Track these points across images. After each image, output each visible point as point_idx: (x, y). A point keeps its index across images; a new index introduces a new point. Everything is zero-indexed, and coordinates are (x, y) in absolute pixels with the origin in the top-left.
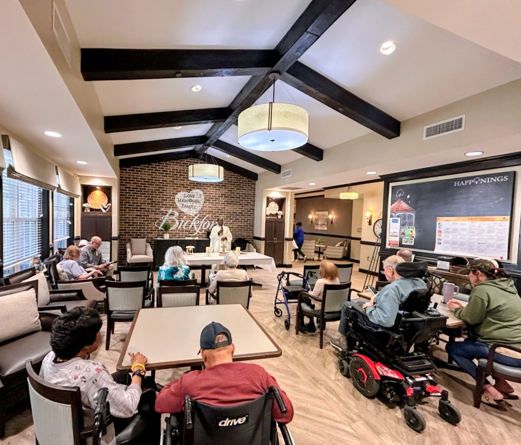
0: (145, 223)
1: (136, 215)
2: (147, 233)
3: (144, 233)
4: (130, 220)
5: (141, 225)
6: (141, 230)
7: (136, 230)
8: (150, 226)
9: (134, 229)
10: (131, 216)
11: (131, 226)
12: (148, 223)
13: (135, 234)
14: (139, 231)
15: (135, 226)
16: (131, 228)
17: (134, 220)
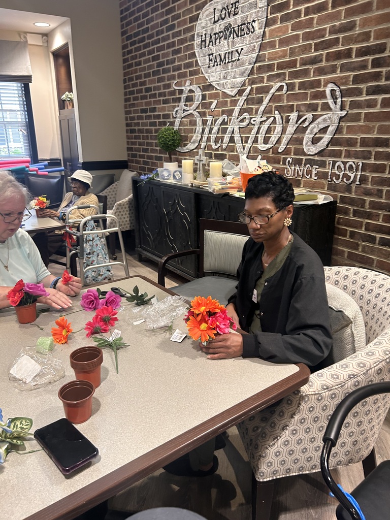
0: (152, 131)
4: (135, 125)
6: (148, 151)
9: (141, 147)
10: (136, 115)
11: (138, 141)
12: (156, 131)
13: (142, 160)
14: (146, 154)
15: (141, 141)
16: (138, 146)
17: (139, 124)
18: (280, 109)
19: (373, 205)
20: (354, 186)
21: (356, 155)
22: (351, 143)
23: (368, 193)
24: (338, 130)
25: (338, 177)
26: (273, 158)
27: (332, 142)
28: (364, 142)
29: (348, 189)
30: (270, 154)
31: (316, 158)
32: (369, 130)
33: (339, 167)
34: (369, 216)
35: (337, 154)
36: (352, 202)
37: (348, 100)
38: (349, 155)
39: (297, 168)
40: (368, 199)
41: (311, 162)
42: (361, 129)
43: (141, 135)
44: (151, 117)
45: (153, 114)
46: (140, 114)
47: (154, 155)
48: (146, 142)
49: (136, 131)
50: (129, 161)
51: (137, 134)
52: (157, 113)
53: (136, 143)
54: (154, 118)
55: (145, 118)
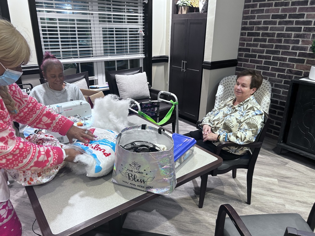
0: (289, 36)
1: (274, 17)
2: (291, 60)
3: (285, 59)
4: (259, 29)
5: (280, 41)
7: (268, 52)
9: (265, 49)
10: (263, 20)
11: (259, 43)
12: (297, 36)
13: (264, 60)
14: (272, 56)
15: (267, 43)
16: (259, 48)
17: (266, 29)
43: (268, 38)
44: (292, 23)
45: (295, 20)
46: (271, 20)
47: (288, 57)
48: (274, 44)
49: (258, 34)
50: (239, 59)
51: (260, 37)
52: (305, 19)
53: (256, 45)
54: (297, 23)
55: (280, 23)
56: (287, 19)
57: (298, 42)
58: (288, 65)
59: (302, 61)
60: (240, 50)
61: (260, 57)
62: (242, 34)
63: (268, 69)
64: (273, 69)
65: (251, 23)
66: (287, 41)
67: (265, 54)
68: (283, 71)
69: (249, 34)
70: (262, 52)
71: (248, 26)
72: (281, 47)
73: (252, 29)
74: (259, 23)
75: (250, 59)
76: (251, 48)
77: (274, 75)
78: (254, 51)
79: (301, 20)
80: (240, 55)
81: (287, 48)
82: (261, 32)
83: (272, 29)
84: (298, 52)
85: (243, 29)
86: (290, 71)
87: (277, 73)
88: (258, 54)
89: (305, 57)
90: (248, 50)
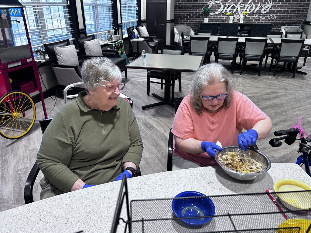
0: (194, 8)
5: (191, 10)
6: (190, 15)
7: (187, 15)
8: (198, 11)
9: (186, 14)
10: (183, 2)
11: (183, 12)
12: (196, 8)
13: (186, 18)
14: (189, 16)
15: (186, 11)
16: (183, 13)
17: (185, 6)
18: (255, 3)
19: (278, 23)
20: (274, 20)
21: (275, 13)
22: (274, 11)
23: (277, 21)
24: (271, 8)
25: (270, 18)
26: (252, 15)
27: (269, 11)
28: (277, 11)
29: (273, 20)
30: (251, 14)
31: (265, 14)
32: (278, 8)
33: (271, 16)
34: (277, 25)
35: (271, 13)
36: (274, 23)
37: (274, 2)
38: (273, 13)
39: (259, 17)
40: (277, 22)
41: (264, 15)
42: (276, 8)
43: (186, 9)
44: (194, 3)
45: (195, 2)
46: (186, 2)
47: (194, 16)
48: (189, 12)
49: (182, 8)
50: (175, 19)
51: (183, 9)
52: (198, 2)
53: (182, 13)
54: (196, 4)
55: (190, 4)
56: (192, 2)
57: (197, 10)
58: (195, 19)
59: (199, 17)
60: (175, 15)
61: (184, 17)
62: (175, 8)
63: (188, 21)
64: (190, 21)
65: (178, 4)
66: (193, 10)
67: (186, 16)
68: (193, 21)
69: (178, 8)
70: (185, 15)
71: (177, 5)
72: (191, 13)
73: (179, 6)
74: (182, 4)
75: (180, 18)
76: (180, 14)
77: (190, 24)
78: (181, 15)
79: (197, 2)
80: (175, 17)
81: (194, 13)
82: (183, 7)
83: (187, 6)
84: (197, 14)
85: (175, 6)
86: (196, 21)
87: (191, 23)
88: (183, 16)
89: (200, 15)
90: (179, 15)
